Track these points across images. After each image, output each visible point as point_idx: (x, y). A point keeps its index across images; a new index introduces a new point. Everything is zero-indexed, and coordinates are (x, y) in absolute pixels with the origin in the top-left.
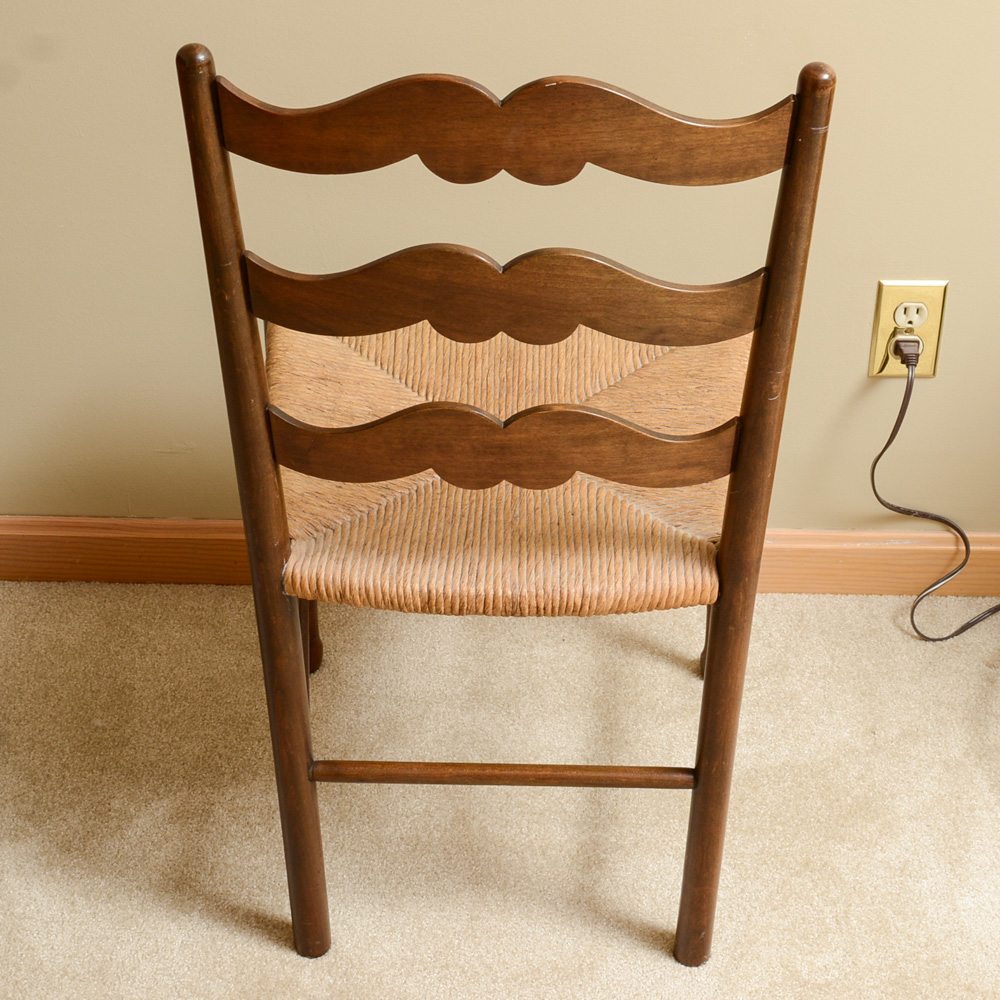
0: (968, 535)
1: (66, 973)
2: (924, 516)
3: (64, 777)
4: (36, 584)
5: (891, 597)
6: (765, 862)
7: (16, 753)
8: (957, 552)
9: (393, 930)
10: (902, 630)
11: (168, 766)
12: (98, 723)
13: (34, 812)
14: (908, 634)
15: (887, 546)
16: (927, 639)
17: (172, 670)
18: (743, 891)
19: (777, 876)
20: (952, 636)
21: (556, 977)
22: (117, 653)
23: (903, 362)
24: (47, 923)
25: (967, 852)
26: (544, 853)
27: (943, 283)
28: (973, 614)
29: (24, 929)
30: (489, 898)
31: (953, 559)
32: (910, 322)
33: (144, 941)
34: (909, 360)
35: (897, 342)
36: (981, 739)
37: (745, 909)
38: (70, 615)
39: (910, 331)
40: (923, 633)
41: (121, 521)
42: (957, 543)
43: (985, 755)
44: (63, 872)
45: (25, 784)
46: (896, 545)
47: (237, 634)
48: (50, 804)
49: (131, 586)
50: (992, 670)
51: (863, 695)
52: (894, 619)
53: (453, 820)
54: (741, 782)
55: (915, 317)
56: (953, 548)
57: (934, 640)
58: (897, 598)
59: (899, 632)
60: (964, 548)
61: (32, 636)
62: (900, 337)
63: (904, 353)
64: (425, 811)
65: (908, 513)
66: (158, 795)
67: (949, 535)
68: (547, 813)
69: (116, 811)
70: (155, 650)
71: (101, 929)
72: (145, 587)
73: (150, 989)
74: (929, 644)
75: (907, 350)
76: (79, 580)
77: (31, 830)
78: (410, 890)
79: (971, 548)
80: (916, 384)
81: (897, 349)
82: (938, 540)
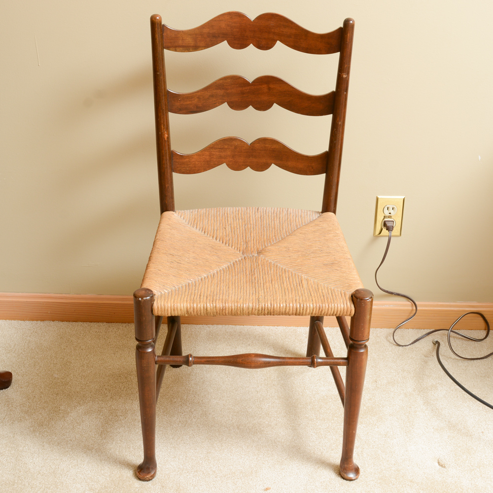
0: (417, 303)
1: (40, 473)
2: (398, 295)
3: (41, 397)
4: (31, 322)
5: (385, 329)
6: (329, 432)
7: (21, 388)
8: (412, 310)
9: (175, 457)
10: (390, 342)
11: (84, 393)
12: (56, 376)
13: (28, 411)
14: (391, 343)
15: (383, 307)
16: (399, 345)
17: (87, 356)
18: (319, 443)
19: (334, 437)
20: (410, 344)
21: (241, 475)
22: (64, 349)
23: (387, 230)
24: (32, 454)
25: (413, 428)
26: (238, 428)
27: (403, 197)
28: (419, 335)
29: (23, 456)
30: (215, 445)
31: (410, 313)
32: (390, 213)
33: (72, 461)
34: (389, 229)
35: (385, 221)
36: (420, 385)
37: (320, 450)
38: (45, 334)
39: (390, 217)
40: (398, 343)
41: (67, 295)
42: (412, 306)
43: (422, 391)
44: (39, 434)
45: (25, 400)
46: (387, 307)
47: (114, 342)
48: (35, 408)
49: (71, 323)
50: (427, 358)
51: (372, 367)
52: (386, 338)
53: (201, 414)
54: (320, 401)
55: (392, 211)
56: (410, 308)
57: (403, 346)
58: (388, 329)
59: (388, 343)
60: (415, 308)
61: (29, 342)
62: (386, 219)
63: (387, 226)
64: (190, 411)
65: (392, 293)
66: (80, 404)
67: (409, 303)
68: (240, 412)
69: (62, 410)
70: (80, 347)
71: (55, 456)
72: (77, 323)
73: (74, 479)
74: (401, 348)
75: (388, 224)
76: (50, 320)
77: (27, 417)
78: (183, 442)
79: (418, 308)
80: (392, 239)
81: (385, 225)
82: (404, 305)
